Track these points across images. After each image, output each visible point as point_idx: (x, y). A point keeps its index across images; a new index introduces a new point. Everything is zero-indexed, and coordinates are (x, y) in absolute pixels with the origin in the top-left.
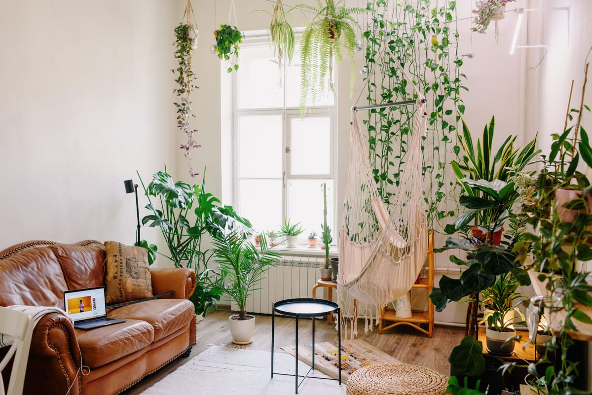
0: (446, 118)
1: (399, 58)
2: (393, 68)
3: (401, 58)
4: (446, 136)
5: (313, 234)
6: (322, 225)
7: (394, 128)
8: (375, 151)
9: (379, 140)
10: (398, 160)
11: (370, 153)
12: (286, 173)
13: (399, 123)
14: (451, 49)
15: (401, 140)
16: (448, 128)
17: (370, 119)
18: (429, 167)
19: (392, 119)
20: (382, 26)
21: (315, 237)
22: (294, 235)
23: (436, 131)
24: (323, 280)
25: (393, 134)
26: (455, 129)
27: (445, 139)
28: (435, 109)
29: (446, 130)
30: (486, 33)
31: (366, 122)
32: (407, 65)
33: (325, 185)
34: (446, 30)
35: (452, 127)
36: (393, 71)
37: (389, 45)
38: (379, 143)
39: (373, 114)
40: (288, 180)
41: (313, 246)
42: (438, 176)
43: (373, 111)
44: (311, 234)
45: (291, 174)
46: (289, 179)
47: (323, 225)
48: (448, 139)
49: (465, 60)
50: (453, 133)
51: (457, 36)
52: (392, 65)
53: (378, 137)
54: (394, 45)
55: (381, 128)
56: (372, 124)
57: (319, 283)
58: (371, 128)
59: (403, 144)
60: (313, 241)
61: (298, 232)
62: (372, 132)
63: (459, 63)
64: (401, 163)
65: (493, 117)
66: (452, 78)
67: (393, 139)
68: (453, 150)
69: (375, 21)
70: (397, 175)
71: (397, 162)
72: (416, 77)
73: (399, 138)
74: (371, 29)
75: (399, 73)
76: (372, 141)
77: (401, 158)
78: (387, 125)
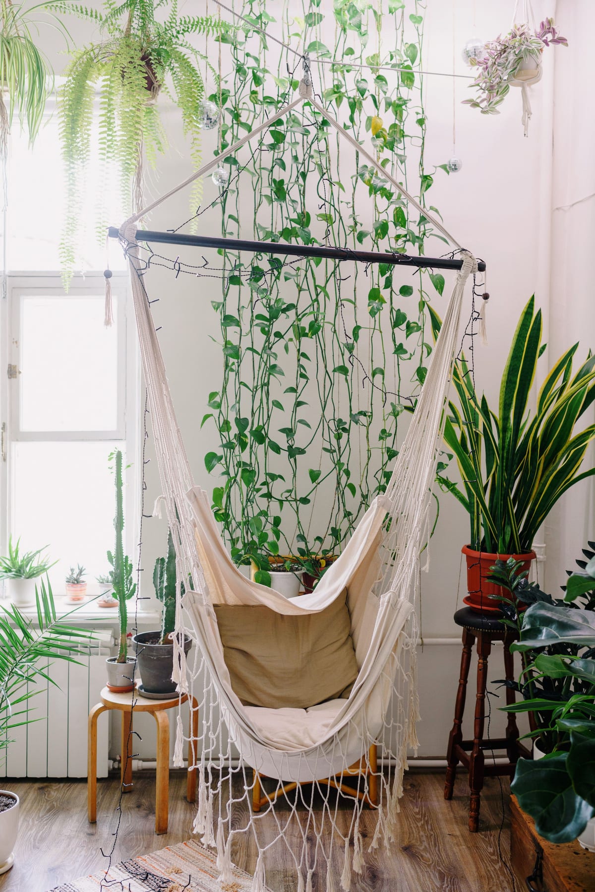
0: (400, 302)
1: (296, 158)
2: (282, 182)
3: (301, 160)
4: (401, 345)
5: (77, 571)
6: (109, 553)
7: (282, 324)
8: (238, 373)
9: (248, 349)
10: (293, 395)
11: (226, 380)
12: (8, 425)
13: (294, 311)
14: (410, 148)
15: (299, 350)
16: (404, 326)
17: (225, 300)
18: (364, 414)
19: (277, 301)
20: (257, 80)
21: (82, 578)
22: (31, 576)
23: (377, 332)
24: (116, 690)
25: (278, 335)
26: (419, 328)
27: (400, 350)
28: (376, 281)
29: (401, 332)
30: (498, 112)
31: (219, 304)
32: (313, 177)
33: (119, 456)
34: (398, 107)
35: (412, 325)
36: (280, 191)
37: (272, 128)
38: (247, 356)
39: (234, 288)
40: (13, 443)
41: (79, 599)
42: (384, 434)
43: (235, 280)
44: (72, 570)
45: (21, 430)
46: (17, 440)
47: (113, 553)
48: (406, 352)
49: (439, 177)
50: (415, 336)
51: (421, 122)
52: (278, 174)
53: (246, 343)
54: (281, 129)
55: (252, 320)
56: (231, 311)
57: (105, 702)
58: (228, 320)
59: (302, 358)
60: (78, 587)
61: (42, 569)
62: (232, 330)
63: (426, 181)
64: (299, 404)
65: (533, 299)
66: (412, 214)
67: (279, 347)
68: (416, 377)
69: (240, 70)
70: (289, 432)
71: (288, 400)
72: (332, 208)
73: (293, 347)
74: (229, 86)
75: (294, 194)
76: (233, 352)
77: (299, 391)
78: (267, 315)
